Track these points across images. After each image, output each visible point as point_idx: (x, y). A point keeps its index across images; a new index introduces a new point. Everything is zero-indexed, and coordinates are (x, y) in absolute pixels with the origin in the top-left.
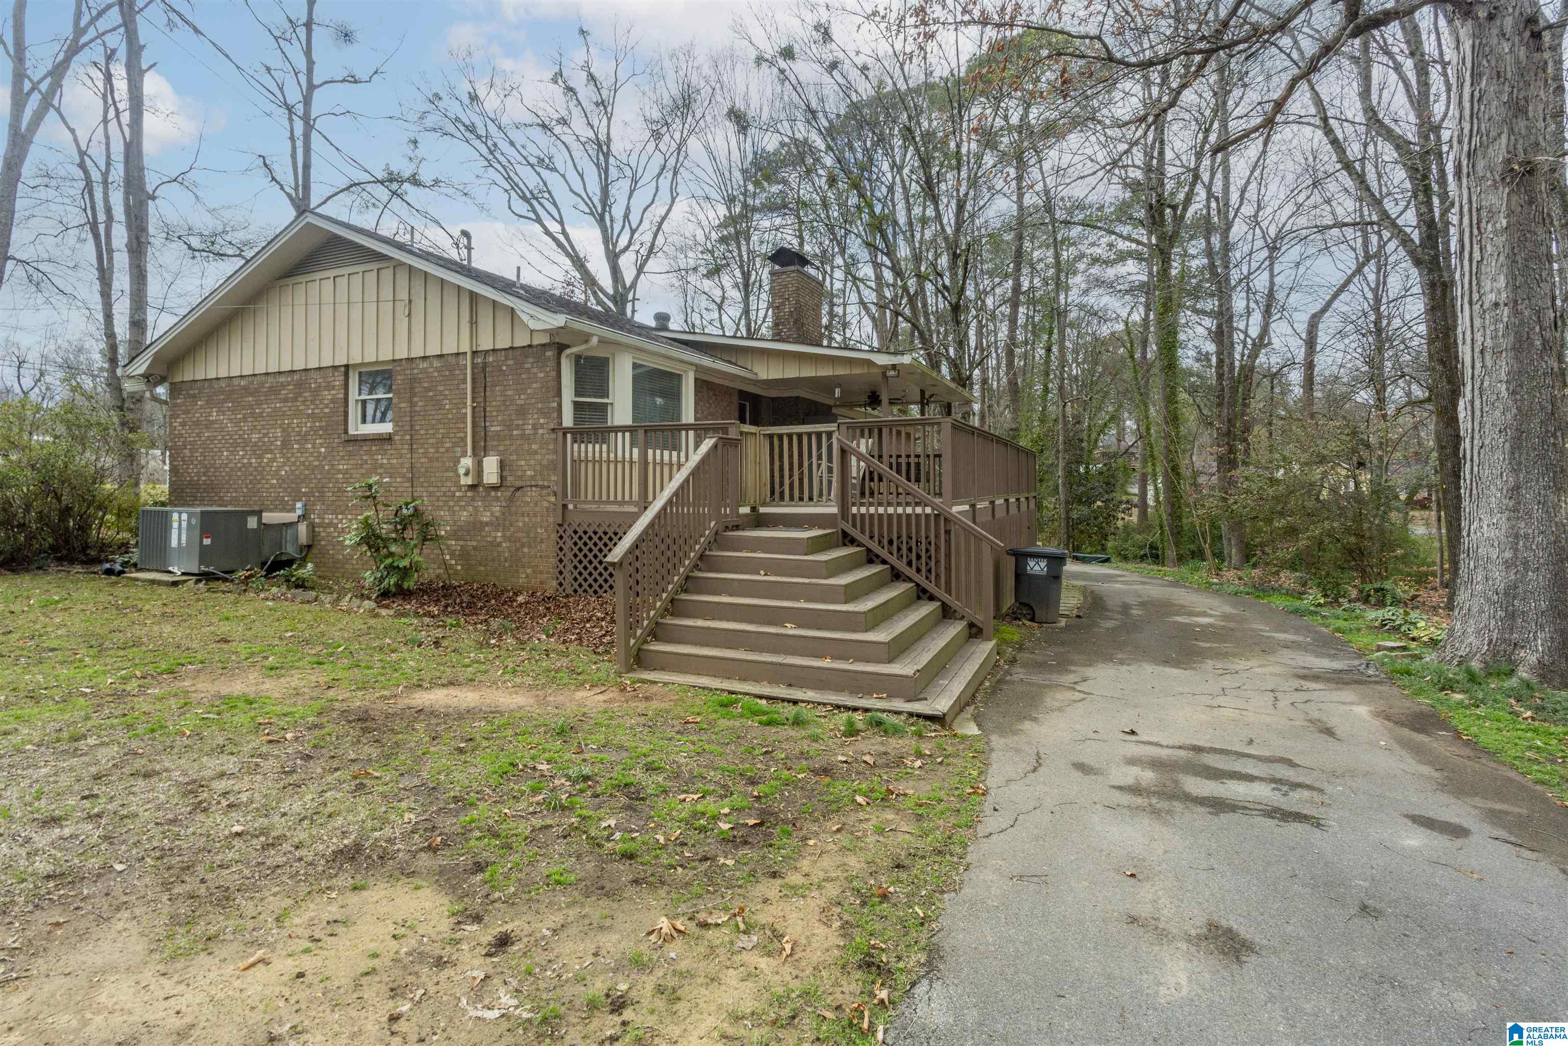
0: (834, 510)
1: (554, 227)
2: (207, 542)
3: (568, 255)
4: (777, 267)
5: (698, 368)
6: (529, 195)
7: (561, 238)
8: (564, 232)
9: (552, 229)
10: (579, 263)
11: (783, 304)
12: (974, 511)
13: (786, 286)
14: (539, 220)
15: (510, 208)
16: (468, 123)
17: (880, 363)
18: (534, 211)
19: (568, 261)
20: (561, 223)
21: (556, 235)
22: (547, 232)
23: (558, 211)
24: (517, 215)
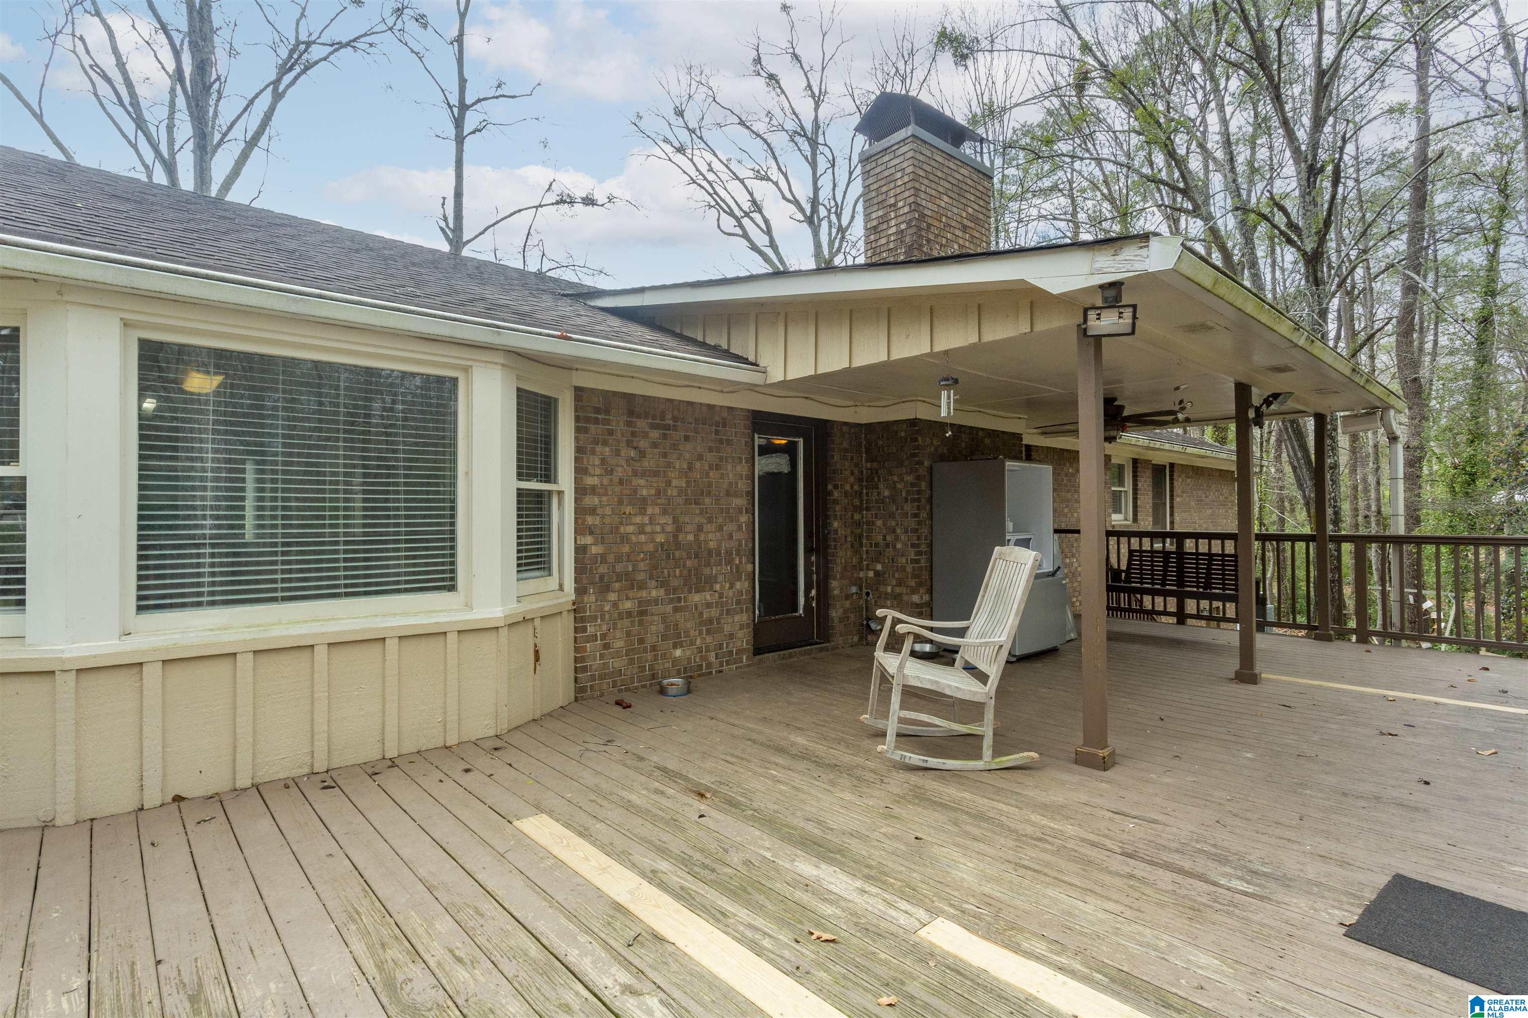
1: (761, 240)
6: (736, 209)
7: (769, 252)
8: (773, 245)
9: (759, 244)
13: (890, 179)
14: (745, 236)
15: (719, 227)
16: (675, 142)
17: (1058, 288)
18: (741, 226)
20: (769, 232)
21: (763, 249)
22: (754, 248)
23: (766, 221)
24: (725, 233)
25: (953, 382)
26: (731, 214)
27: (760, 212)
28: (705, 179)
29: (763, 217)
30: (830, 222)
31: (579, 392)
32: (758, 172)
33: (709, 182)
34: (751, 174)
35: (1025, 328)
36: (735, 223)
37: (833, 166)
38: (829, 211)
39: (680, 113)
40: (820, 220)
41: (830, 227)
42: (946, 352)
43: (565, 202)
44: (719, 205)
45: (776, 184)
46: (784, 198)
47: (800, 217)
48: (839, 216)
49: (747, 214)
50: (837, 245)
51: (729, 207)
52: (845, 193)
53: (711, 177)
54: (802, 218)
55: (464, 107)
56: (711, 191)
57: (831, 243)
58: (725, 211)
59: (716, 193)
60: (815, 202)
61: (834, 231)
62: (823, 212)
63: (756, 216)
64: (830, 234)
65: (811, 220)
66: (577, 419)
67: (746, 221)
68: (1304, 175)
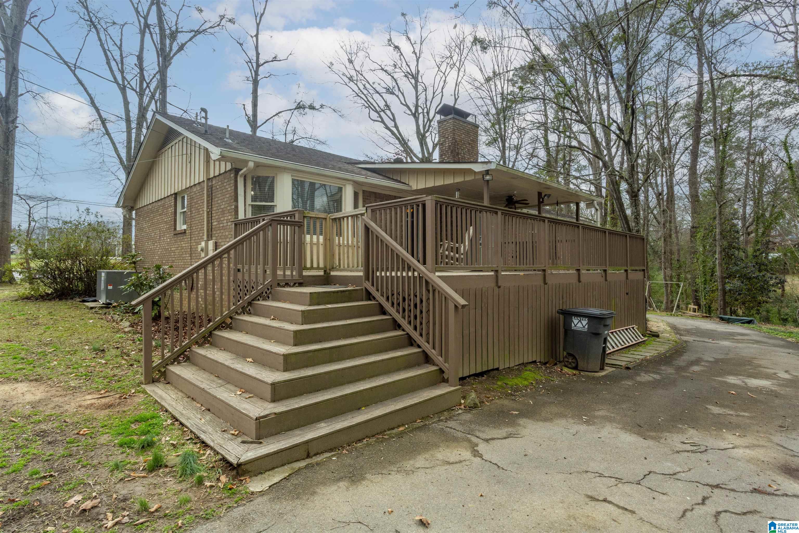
0: (361, 274)
1: (391, 124)
2: (110, 287)
3: (398, 138)
4: (442, 117)
5: (356, 183)
6: (378, 109)
7: (394, 130)
8: (396, 126)
9: (389, 126)
10: (404, 143)
11: (445, 141)
12: (497, 276)
13: (446, 130)
14: (383, 122)
15: (369, 117)
16: (349, 76)
17: (477, 170)
18: (380, 117)
19: (397, 142)
20: (394, 120)
21: (392, 128)
22: (387, 128)
23: (393, 115)
24: (372, 120)
25: (459, 190)
26: (376, 111)
27: (390, 110)
28: (363, 93)
29: (392, 113)
30: (424, 115)
31: (364, 191)
32: (388, 89)
33: (365, 95)
34: (384, 91)
35: (473, 178)
36: (377, 115)
37: (426, 90)
38: (423, 110)
39: (351, 61)
40: (419, 114)
41: (424, 117)
42: (457, 183)
43: (301, 108)
44: (370, 106)
45: (397, 96)
46: (401, 103)
47: (409, 112)
48: (428, 113)
49: (383, 111)
50: (427, 128)
51: (375, 107)
52: (431, 102)
53: (365, 92)
54: (410, 113)
55: (258, 66)
56: (366, 100)
57: (424, 127)
58: (373, 110)
59: (368, 101)
60: (417, 106)
61: (426, 120)
62: (420, 110)
63: (388, 112)
64: (424, 121)
65: (415, 115)
66: (363, 199)
67: (382, 114)
68: (624, 109)
